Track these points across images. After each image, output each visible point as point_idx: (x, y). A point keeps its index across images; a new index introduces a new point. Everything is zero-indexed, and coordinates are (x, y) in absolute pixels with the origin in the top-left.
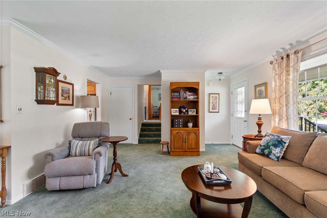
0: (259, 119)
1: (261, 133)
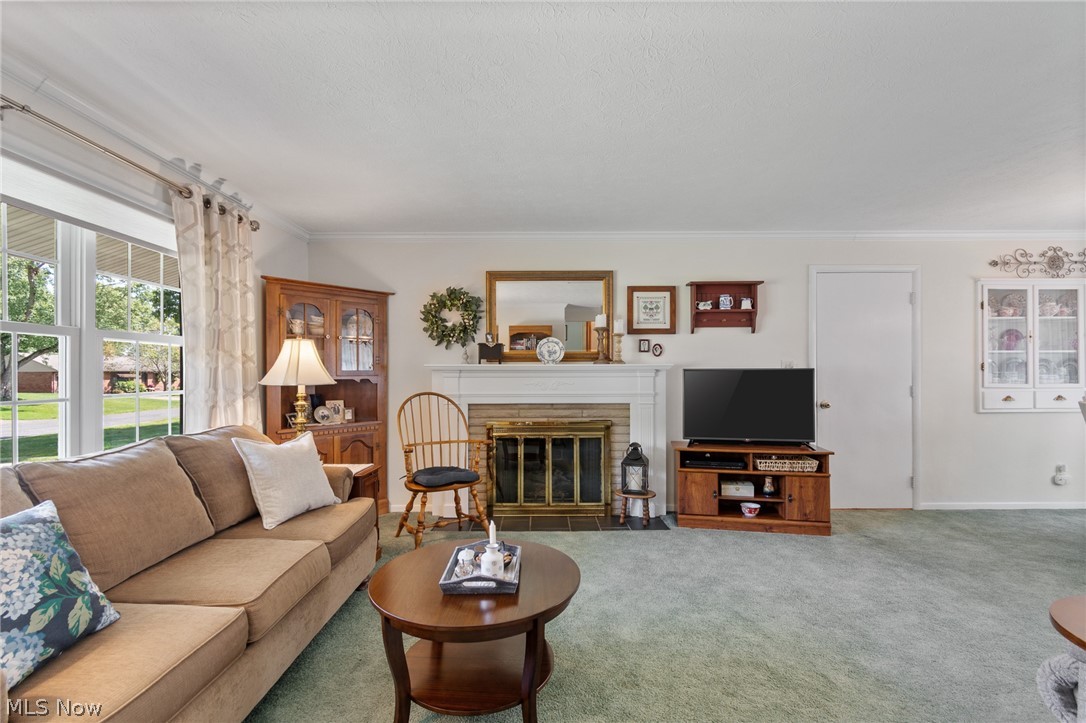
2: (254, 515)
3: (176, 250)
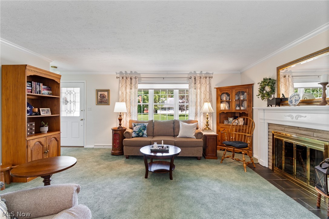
0: (120, 116)
3: (188, 88)
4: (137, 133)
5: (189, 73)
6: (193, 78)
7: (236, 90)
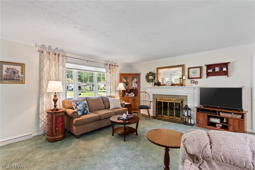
0: (55, 96)
1: (57, 107)
2: (109, 108)
3: (105, 72)
4: (82, 111)
5: (105, 60)
6: (108, 65)
7: (132, 76)
